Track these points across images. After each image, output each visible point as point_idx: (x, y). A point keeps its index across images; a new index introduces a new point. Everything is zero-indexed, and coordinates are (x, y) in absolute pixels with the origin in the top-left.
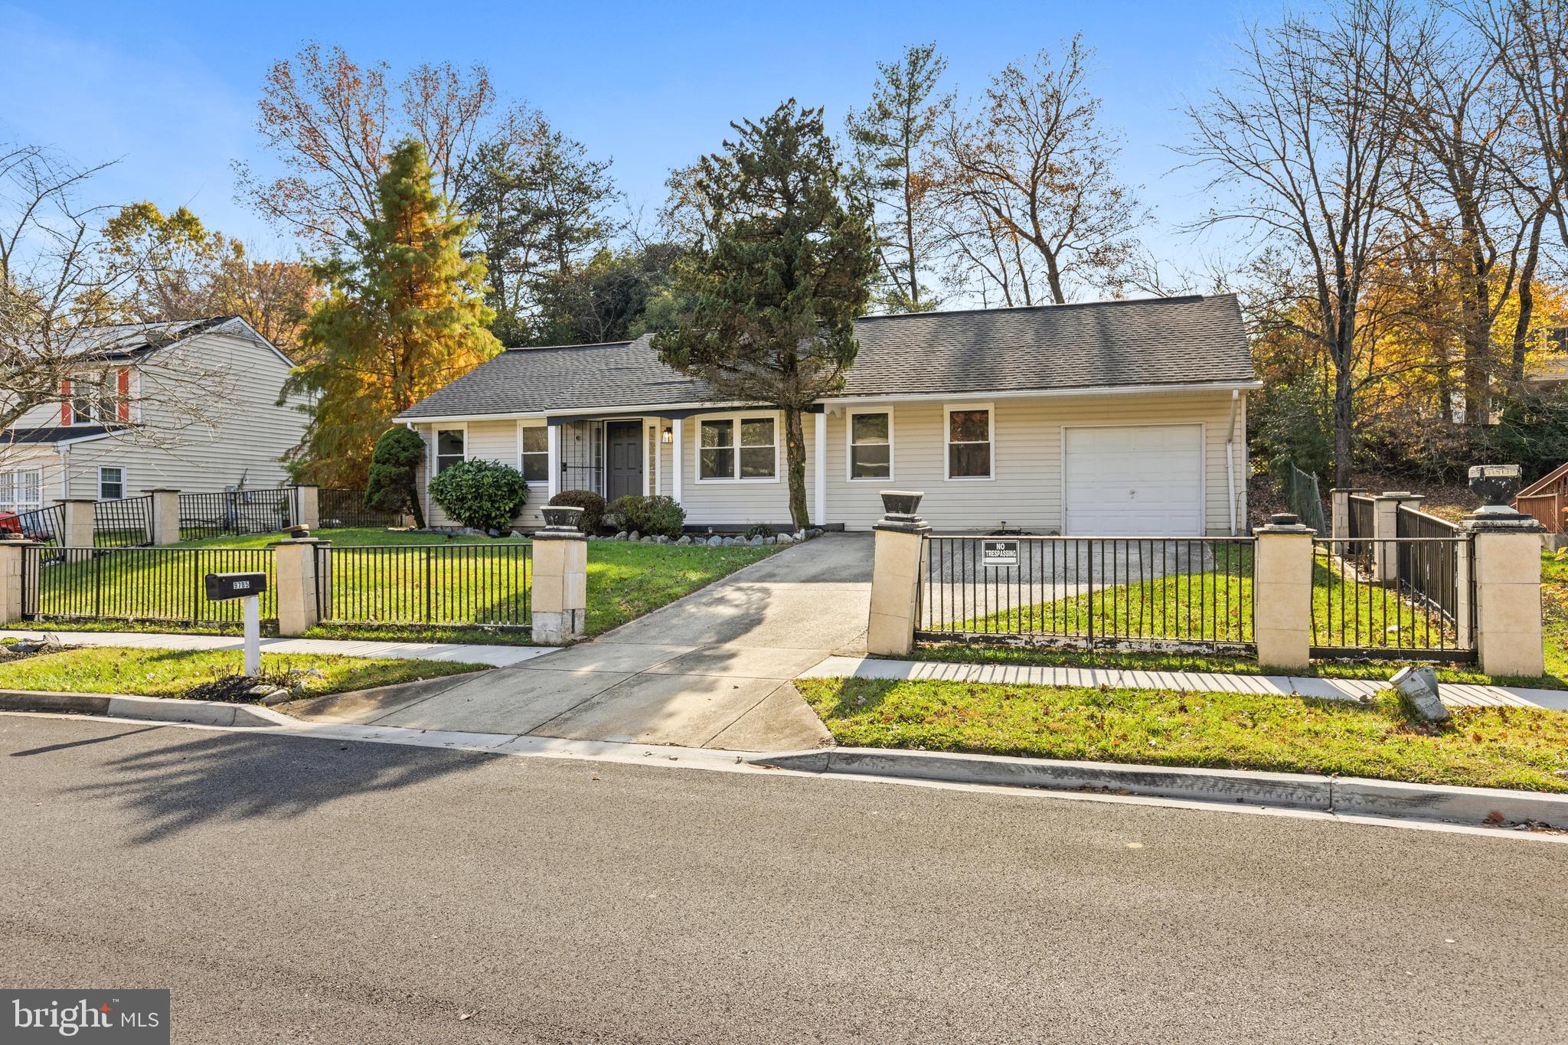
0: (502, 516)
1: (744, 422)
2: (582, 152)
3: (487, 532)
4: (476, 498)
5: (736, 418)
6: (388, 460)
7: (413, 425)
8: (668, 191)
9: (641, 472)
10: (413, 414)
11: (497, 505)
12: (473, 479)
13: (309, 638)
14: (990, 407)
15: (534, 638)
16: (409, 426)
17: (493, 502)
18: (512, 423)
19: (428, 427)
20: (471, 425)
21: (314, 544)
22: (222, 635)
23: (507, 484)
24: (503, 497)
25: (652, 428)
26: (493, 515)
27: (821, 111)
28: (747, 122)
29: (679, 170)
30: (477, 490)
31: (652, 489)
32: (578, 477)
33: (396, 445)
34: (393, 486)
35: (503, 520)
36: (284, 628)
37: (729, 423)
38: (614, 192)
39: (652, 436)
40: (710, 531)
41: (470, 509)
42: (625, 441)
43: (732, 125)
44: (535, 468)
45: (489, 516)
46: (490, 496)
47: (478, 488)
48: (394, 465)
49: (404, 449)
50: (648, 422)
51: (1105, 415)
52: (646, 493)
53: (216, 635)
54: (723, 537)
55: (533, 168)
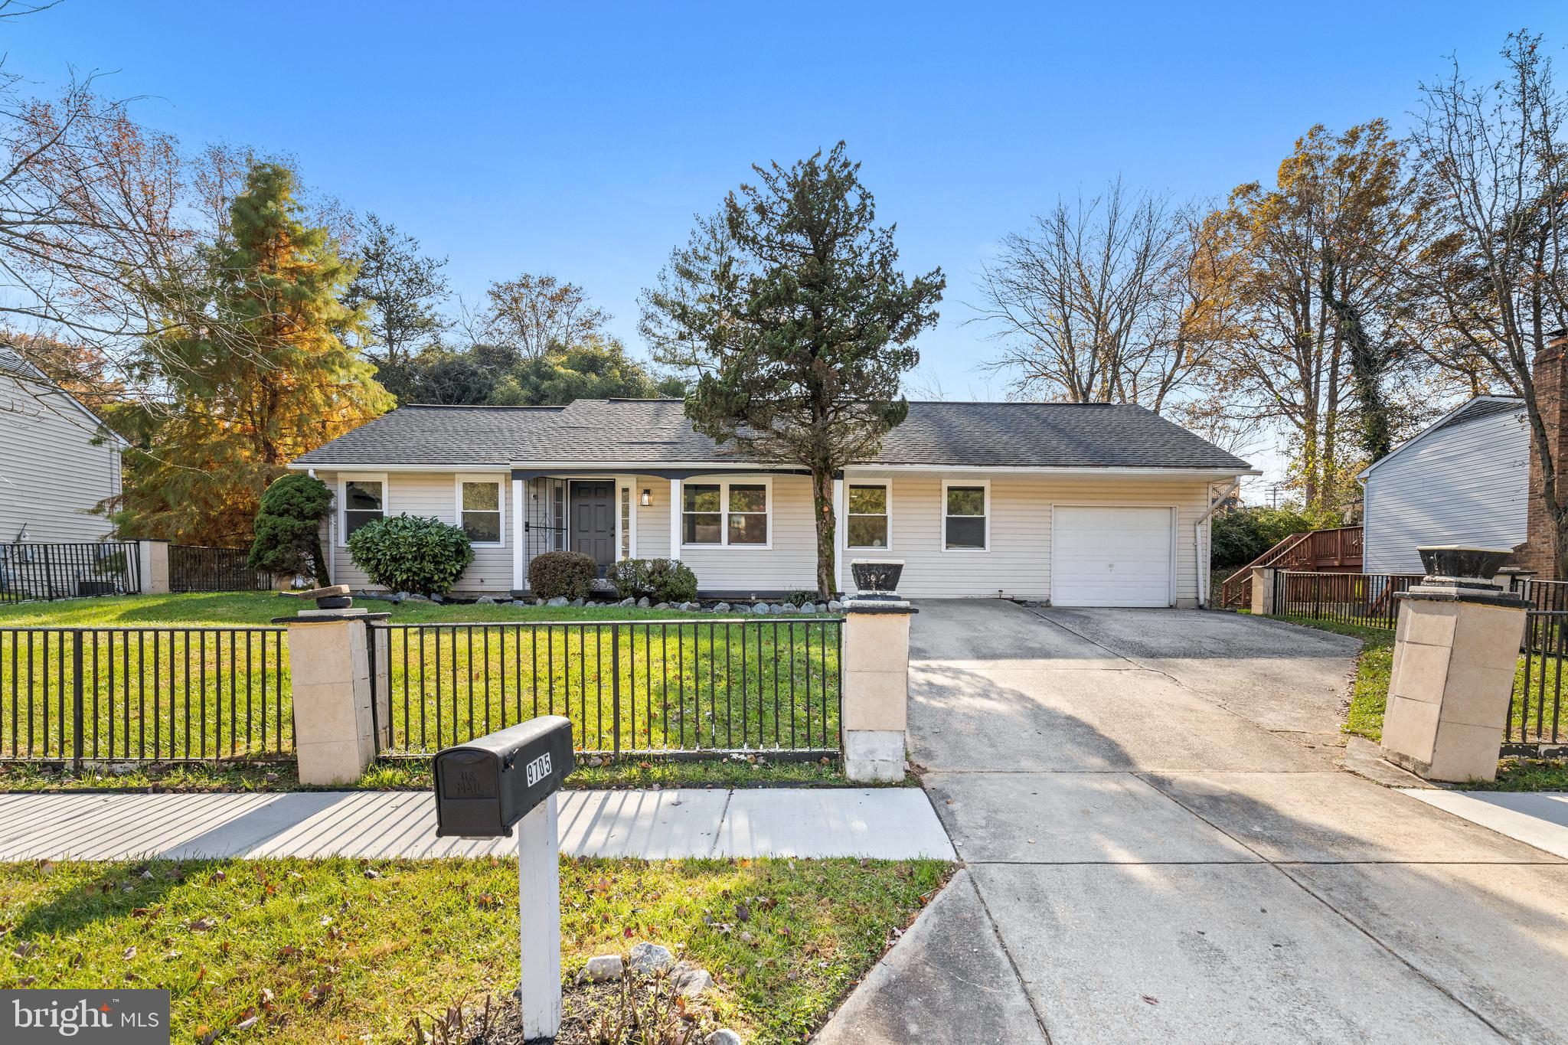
0: (444, 579)
1: (733, 488)
2: (415, 248)
3: (429, 597)
4: (415, 559)
5: (725, 482)
6: (287, 511)
7: (316, 472)
8: (488, 302)
9: (613, 535)
10: (316, 459)
11: (442, 567)
12: (413, 537)
13: (373, 789)
14: (986, 484)
15: (851, 772)
16: (311, 473)
17: (437, 563)
18: (450, 477)
19: (333, 475)
20: (393, 476)
21: (366, 619)
22: (157, 790)
23: (456, 543)
24: (448, 558)
25: (625, 490)
26: (436, 578)
27: (858, 166)
28: (775, 166)
29: (500, 284)
30: (419, 549)
31: (626, 553)
32: (541, 539)
33: (298, 494)
34: (295, 542)
35: (446, 584)
36: (307, 772)
37: (717, 488)
38: (447, 290)
39: (626, 499)
40: (753, 598)
41: (409, 570)
42: (592, 501)
43: (754, 167)
44: (484, 527)
45: (430, 580)
46: (435, 556)
47: (420, 546)
48: (296, 518)
49: (308, 499)
50: (622, 482)
51: (1092, 496)
52: (619, 558)
53: (143, 791)
54: (770, 604)
55: (367, 251)
